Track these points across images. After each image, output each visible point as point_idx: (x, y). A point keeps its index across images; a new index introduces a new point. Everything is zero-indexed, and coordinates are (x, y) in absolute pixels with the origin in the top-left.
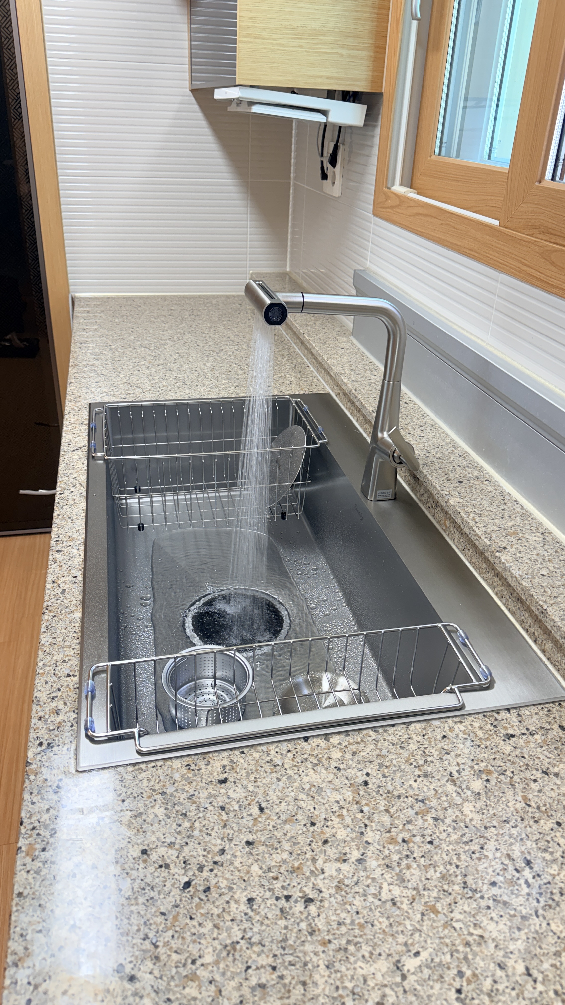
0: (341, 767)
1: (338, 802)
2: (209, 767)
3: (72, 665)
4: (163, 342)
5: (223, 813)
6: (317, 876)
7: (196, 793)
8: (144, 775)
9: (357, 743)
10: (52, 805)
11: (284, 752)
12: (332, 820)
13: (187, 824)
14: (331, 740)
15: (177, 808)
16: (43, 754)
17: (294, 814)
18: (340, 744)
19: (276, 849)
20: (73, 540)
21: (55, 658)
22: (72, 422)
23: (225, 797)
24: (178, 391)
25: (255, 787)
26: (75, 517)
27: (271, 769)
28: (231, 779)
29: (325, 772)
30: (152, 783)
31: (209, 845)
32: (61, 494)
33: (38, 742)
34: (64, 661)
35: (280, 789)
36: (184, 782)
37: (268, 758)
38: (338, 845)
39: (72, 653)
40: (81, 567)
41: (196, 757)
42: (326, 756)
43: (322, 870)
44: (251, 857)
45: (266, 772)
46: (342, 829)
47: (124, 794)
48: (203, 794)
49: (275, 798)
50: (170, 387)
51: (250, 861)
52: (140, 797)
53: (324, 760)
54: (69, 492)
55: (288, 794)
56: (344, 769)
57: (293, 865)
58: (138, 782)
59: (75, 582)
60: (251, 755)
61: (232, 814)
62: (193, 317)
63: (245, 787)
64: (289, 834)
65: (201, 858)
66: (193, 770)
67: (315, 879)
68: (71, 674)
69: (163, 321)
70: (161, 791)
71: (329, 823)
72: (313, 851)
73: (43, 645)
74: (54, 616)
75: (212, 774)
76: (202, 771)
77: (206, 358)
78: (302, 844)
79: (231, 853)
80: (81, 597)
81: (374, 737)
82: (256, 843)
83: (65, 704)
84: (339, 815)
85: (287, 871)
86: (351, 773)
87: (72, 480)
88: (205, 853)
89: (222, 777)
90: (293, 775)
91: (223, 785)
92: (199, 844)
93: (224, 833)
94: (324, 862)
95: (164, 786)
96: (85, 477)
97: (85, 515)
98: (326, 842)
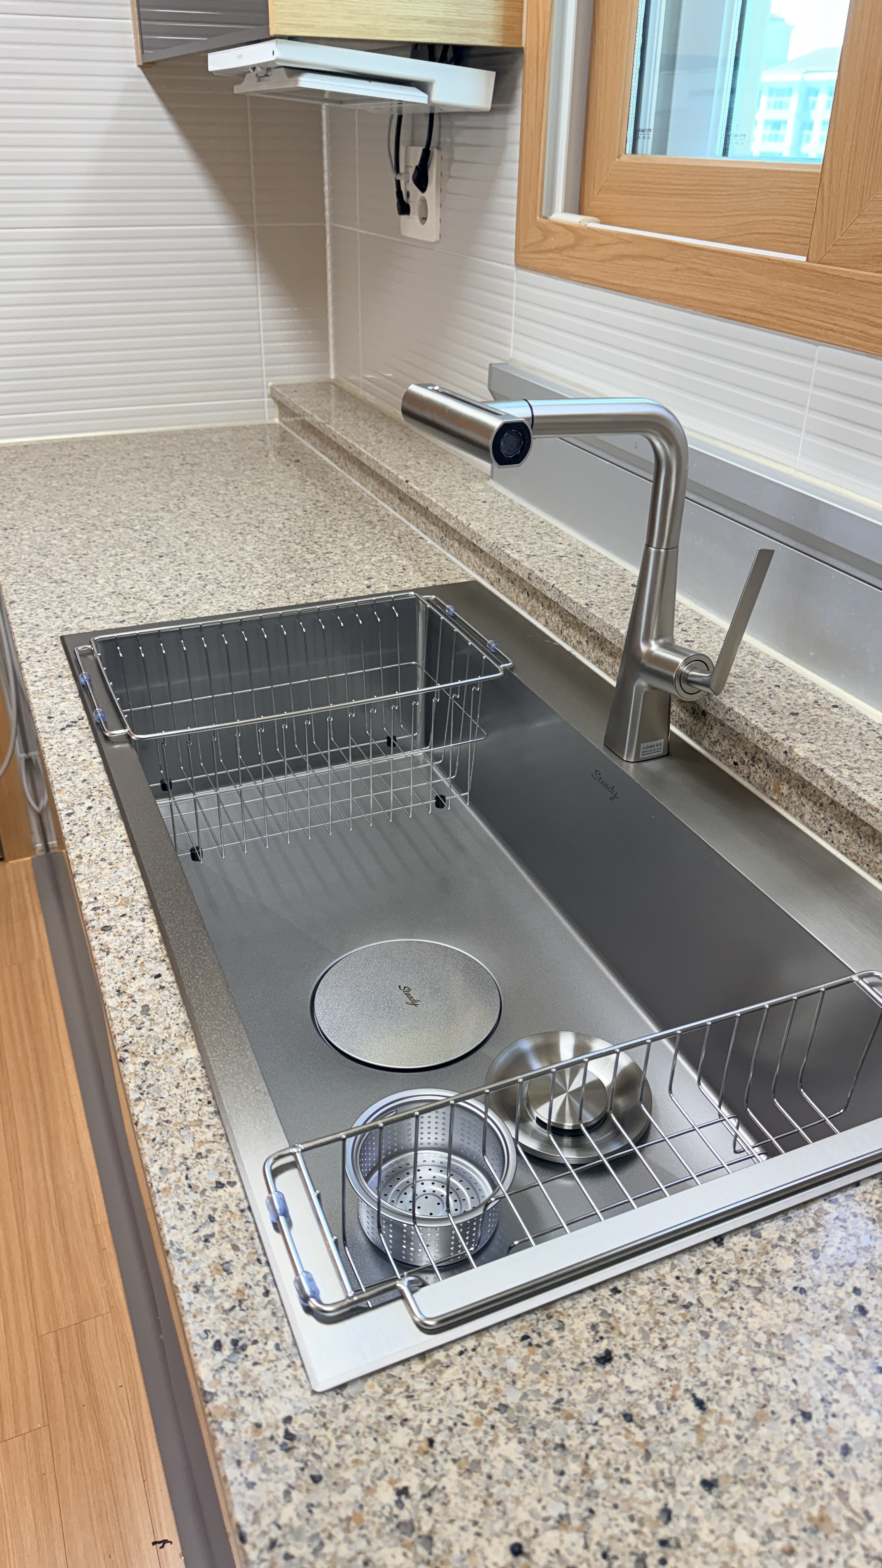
0: (805, 1284)
1: (829, 1359)
2: (566, 1333)
3: (218, 1160)
4: (152, 515)
5: (633, 1427)
6: (861, 1528)
7: (565, 1395)
8: (449, 1375)
9: (812, 1230)
10: (292, 1481)
11: (692, 1275)
12: (837, 1401)
13: (574, 1468)
14: (764, 1234)
15: (543, 1435)
16: (231, 1367)
17: (762, 1401)
18: (781, 1238)
19: (764, 1486)
20: (126, 902)
21: (178, 1151)
22: (40, 674)
23: (623, 1392)
24: (214, 600)
25: (668, 1357)
26: (113, 858)
27: (683, 1316)
28: (617, 1351)
29: (778, 1301)
30: (472, 1390)
31: (635, 1505)
32: (69, 815)
33: (210, 1342)
34: (199, 1155)
35: (717, 1353)
36: (532, 1376)
37: (668, 1294)
38: (870, 1451)
39: (209, 1135)
40: (163, 954)
41: (533, 1316)
42: (768, 1268)
43: (866, 1513)
44: (725, 1514)
45: (675, 1323)
46: (863, 1415)
47: (426, 1426)
48: (579, 1395)
49: (714, 1375)
50: (196, 595)
51: (727, 1523)
52: (460, 1425)
53: (768, 1278)
54: (84, 808)
55: (734, 1361)
56: (811, 1289)
57: (809, 1514)
58: (443, 1393)
59: (162, 988)
60: (633, 1293)
61: (650, 1427)
62: (189, 467)
63: (652, 1364)
64: (773, 1448)
65: (632, 1539)
66: (538, 1346)
67: (863, 1536)
68: (223, 1180)
69: (138, 479)
70: (496, 1405)
71: (834, 1408)
72: (832, 1475)
73: (145, 1127)
74: (146, 1063)
75: (577, 1347)
76: (557, 1343)
77: (240, 538)
78: (805, 1464)
79: (684, 1513)
80: (183, 1016)
81: (835, 1214)
82: (721, 1482)
83: (235, 1248)
84: (844, 1387)
85: (805, 1530)
86: (827, 1293)
87: (81, 785)
88: (635, 1526)
89: (600, 1348)
90: (726, 1319)
91: (608, 1367)
92: (616, 1506)
93: (652, 1470)
94: (863, 1495)
95: (497, 1391)
96: (104, 776)
97: (130, 850)
98: (846, 1451)
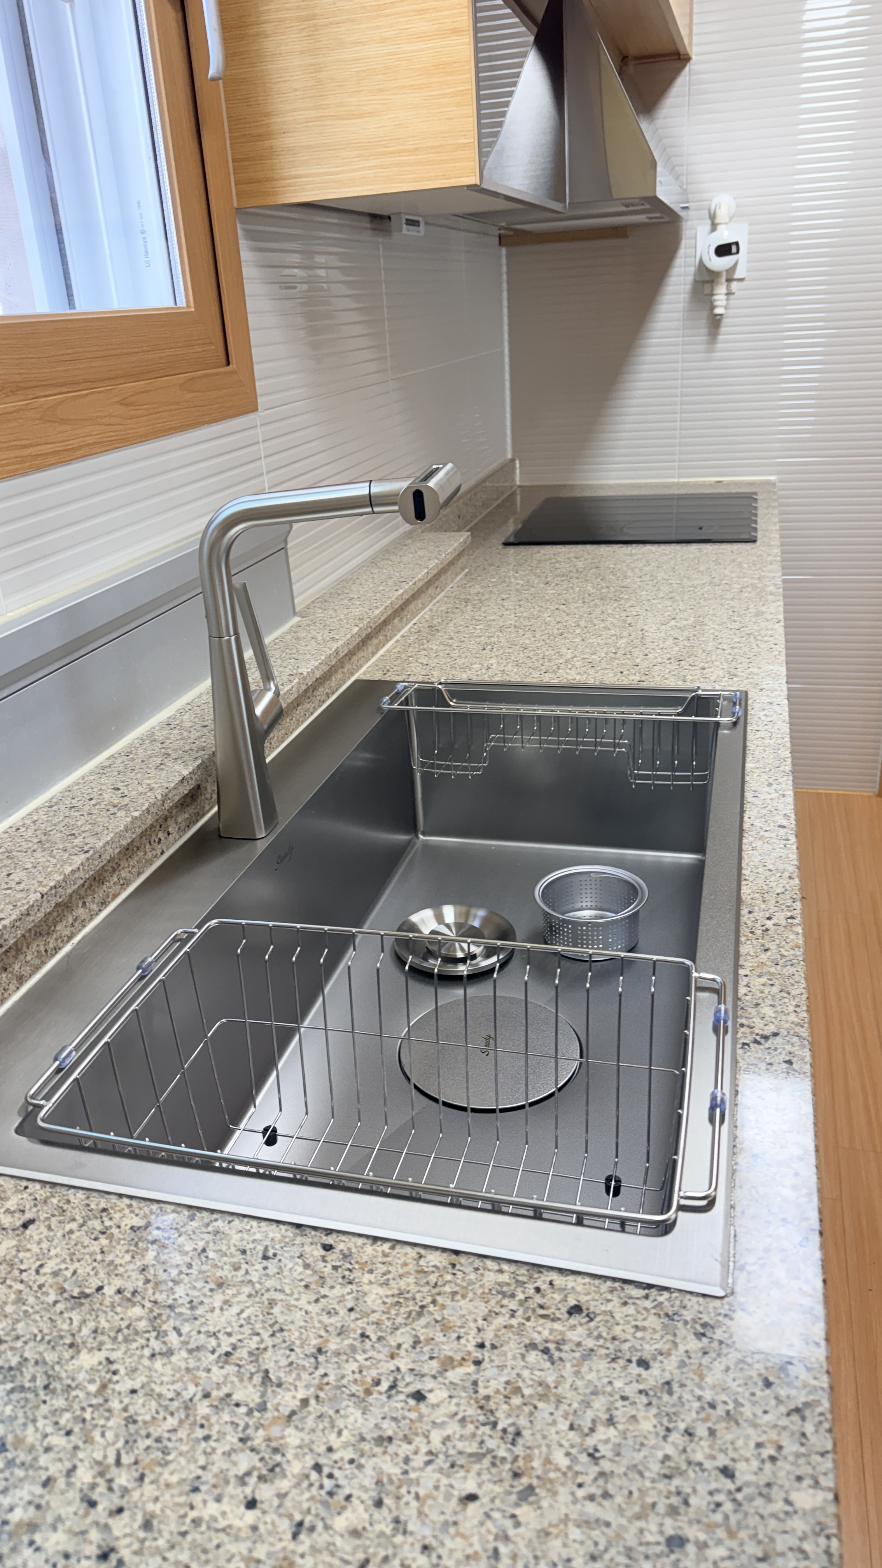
20: (761, 838)
39: (755, 742)
40: (747, 806)
59: (755, 792)
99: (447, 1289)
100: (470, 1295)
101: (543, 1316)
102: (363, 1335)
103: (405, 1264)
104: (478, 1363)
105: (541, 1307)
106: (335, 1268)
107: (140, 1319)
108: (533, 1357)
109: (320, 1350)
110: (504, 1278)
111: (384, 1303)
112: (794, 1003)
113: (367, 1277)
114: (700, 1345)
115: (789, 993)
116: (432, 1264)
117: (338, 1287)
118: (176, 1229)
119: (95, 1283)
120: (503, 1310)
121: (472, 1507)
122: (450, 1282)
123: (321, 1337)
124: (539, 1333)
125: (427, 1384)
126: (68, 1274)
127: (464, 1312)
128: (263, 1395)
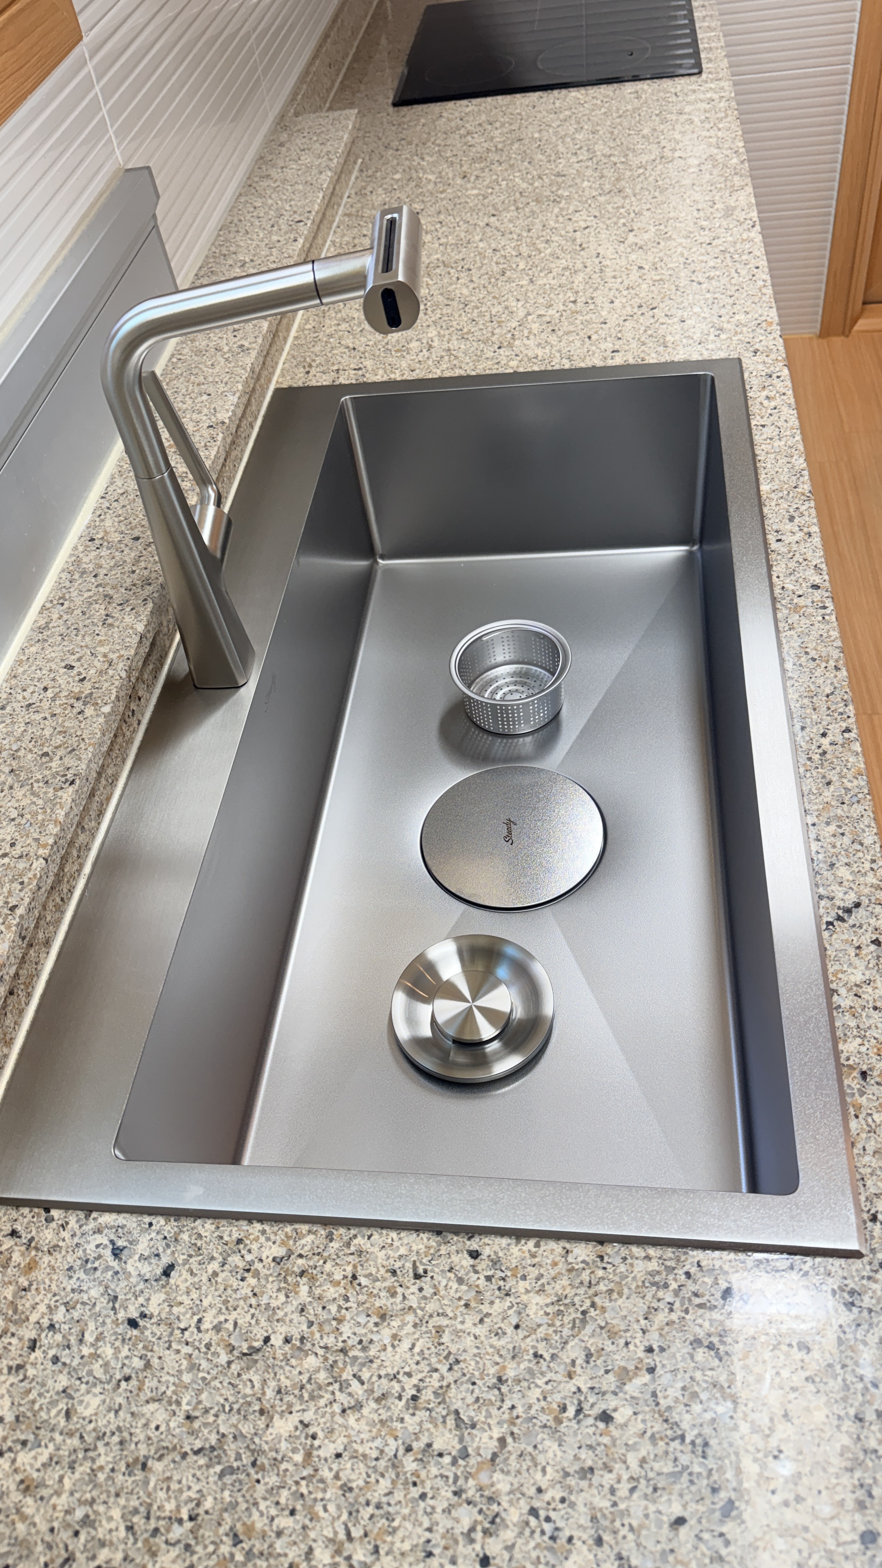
3: (761, 435)
16: (774, 371)
20: (796, 608)
33: (782, 379)
34: (771, 439)
39: (763, 446)
40: (773, 555)
59: (777, 532)
74: (796, 488)
80: (766, 510)
99: (602, 1287)
100: (626, 1291)
101: (701, 1306)
102: (536, 1355)
103: (555, 1264)
104: (651, 1370)
105: (696, 1295)
106: (489, 1278)
107: (318, 1371)
108: (701, 1354)
109: (500, 1379)
110: (653, 1265)
111: (547, 1314)
112: (869, 858)
113: (522, 1285)
114: (852, 1317)
115: (862, 844)
116: (580, 1259)
117: (497, 1301)
118: (319, 1254)
119: (261, 1334)
120: (661, 1305)
121: (683, 1530)
122: (603, 1278)
123: (497, 1364)
124: (701, 1326)
125: (611, 1403)
126: (230, 1326)
127: (624, 1313)
128: (461, 1440)
